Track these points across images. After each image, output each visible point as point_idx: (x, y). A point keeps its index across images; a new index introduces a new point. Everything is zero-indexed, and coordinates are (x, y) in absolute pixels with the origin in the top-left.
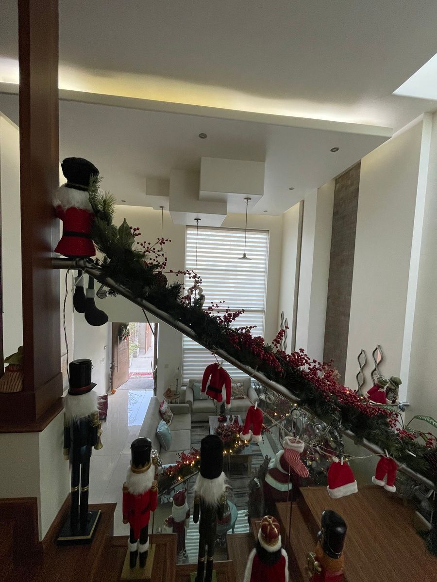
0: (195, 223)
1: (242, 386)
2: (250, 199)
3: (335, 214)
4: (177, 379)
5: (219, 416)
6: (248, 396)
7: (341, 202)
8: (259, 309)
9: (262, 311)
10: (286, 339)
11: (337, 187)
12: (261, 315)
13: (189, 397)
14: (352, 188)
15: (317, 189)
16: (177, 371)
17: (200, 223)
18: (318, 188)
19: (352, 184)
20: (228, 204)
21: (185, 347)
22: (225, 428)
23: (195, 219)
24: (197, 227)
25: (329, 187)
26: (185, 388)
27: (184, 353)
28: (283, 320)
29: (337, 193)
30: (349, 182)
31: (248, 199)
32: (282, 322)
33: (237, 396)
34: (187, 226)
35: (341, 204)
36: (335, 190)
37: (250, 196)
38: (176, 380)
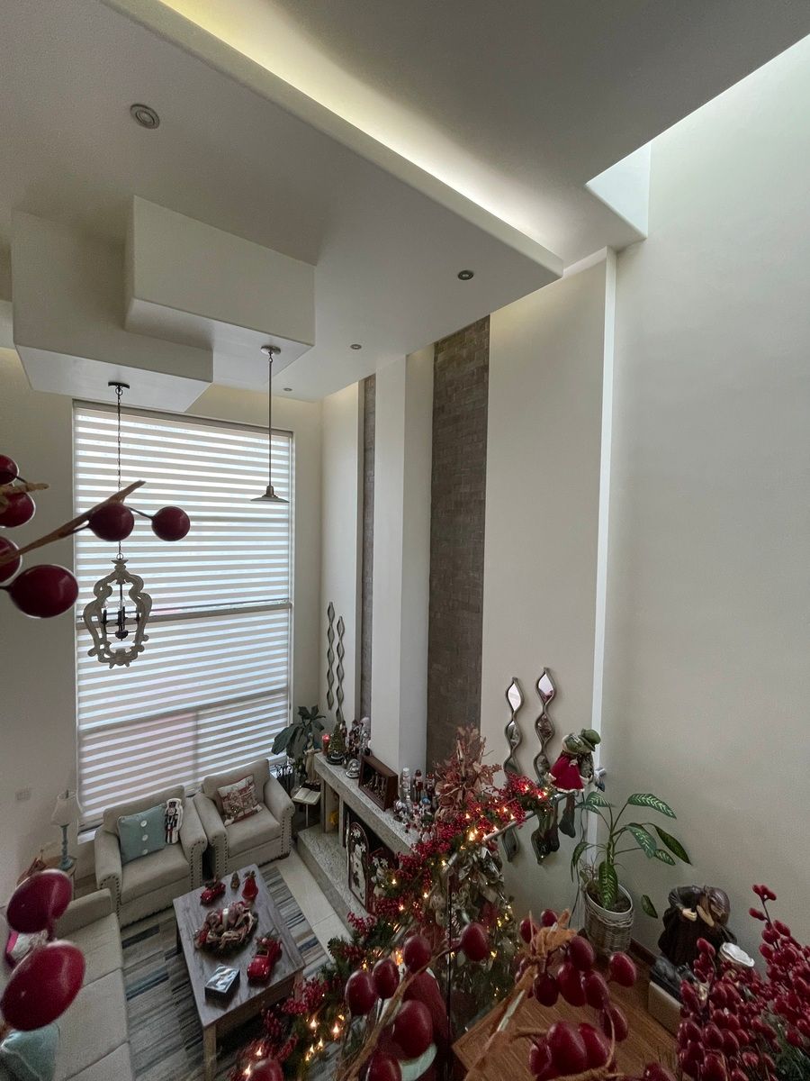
0: (110, 396)
1: (250, 784)
2: (278, 350)
3: (438, 411)
4: (65, 827)
5: (203, 889)
6: (265, 801)
7: (449, 389)
8: (279, 602)
9: (285, 606)
10: (341, 660)
11: (439, 361)
12: (282, 615)
13: (108, 863)
14: (471, 367)
15: (404, 356)
16: (61, 803)
17: (127, 398)
18: (407, 356)
19: (470, 358)
20: (215, 355)
21: (84, 727)
22: (224, 920)
23: (110, 384)
24: (119, 409)
25: (424, 359)
26: (90, 836)
27: (82, 744)
28: (331, 621)
29: (439, 371)
30: (464, 353)
31: (272, 349)
32: (331, 625)
33: (241, 814)
34: (75, 400)
35: (449, 393)
36: (435, 365)
37: (277, 341)
38: (61, 830)
